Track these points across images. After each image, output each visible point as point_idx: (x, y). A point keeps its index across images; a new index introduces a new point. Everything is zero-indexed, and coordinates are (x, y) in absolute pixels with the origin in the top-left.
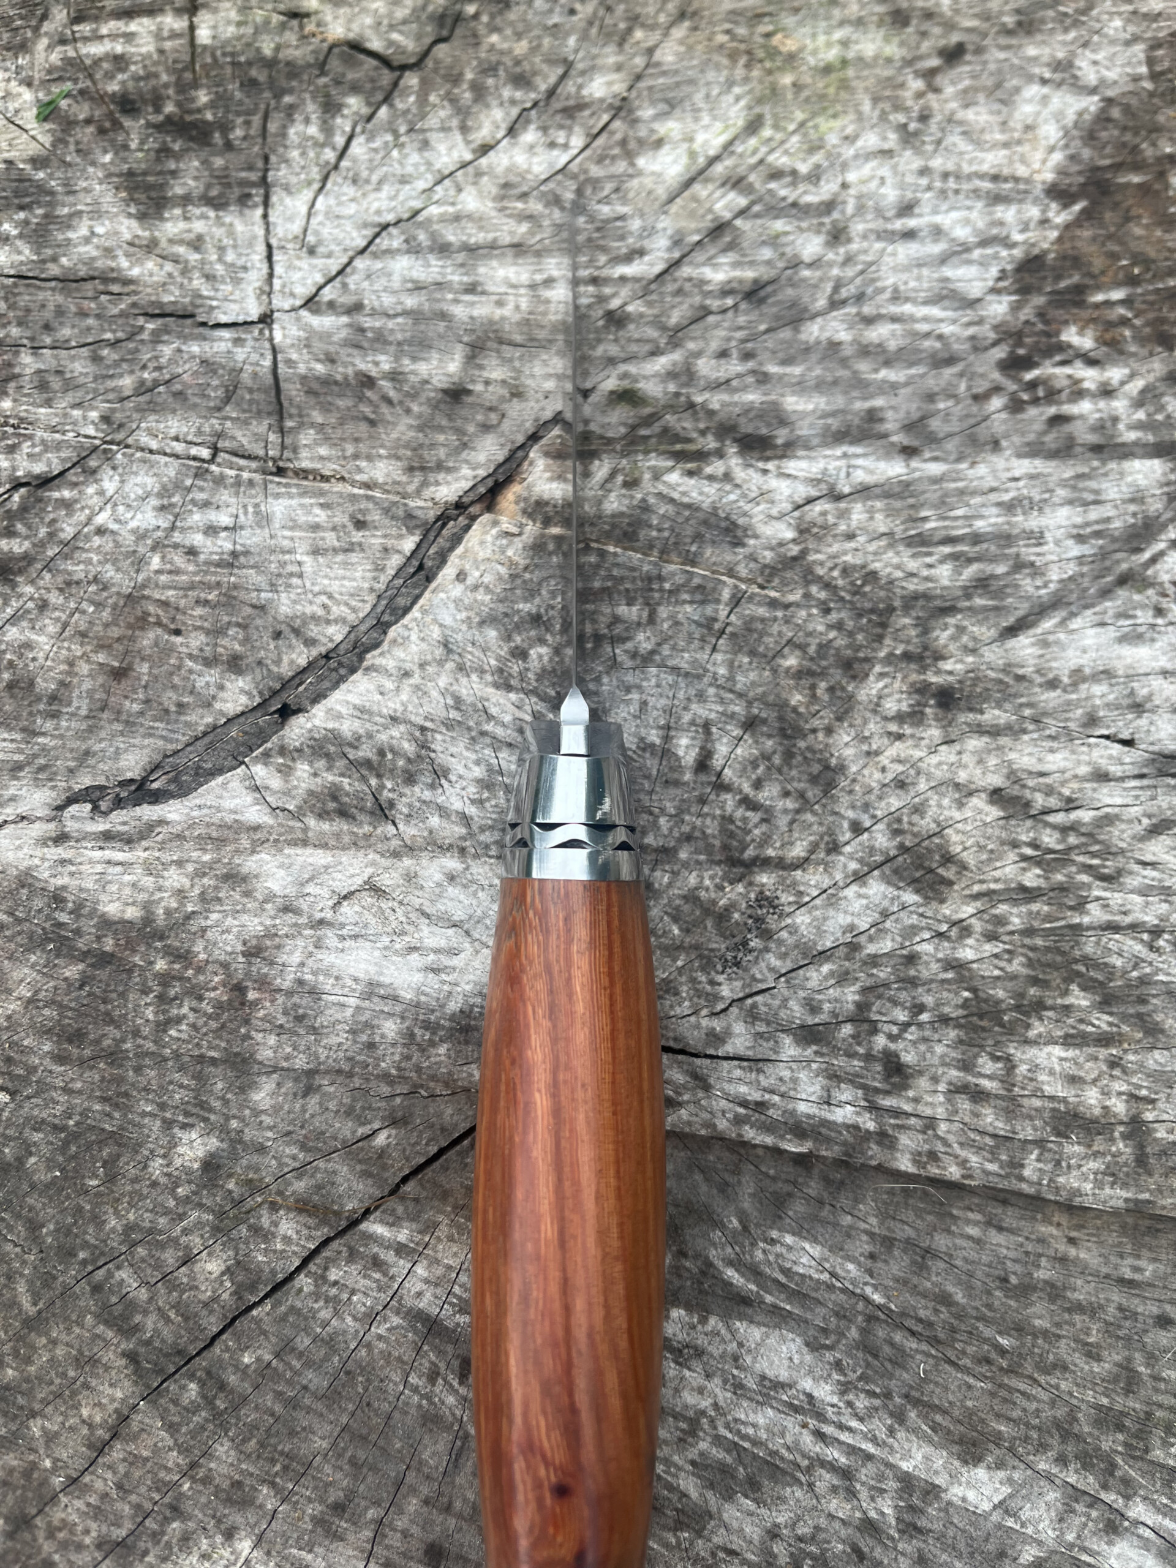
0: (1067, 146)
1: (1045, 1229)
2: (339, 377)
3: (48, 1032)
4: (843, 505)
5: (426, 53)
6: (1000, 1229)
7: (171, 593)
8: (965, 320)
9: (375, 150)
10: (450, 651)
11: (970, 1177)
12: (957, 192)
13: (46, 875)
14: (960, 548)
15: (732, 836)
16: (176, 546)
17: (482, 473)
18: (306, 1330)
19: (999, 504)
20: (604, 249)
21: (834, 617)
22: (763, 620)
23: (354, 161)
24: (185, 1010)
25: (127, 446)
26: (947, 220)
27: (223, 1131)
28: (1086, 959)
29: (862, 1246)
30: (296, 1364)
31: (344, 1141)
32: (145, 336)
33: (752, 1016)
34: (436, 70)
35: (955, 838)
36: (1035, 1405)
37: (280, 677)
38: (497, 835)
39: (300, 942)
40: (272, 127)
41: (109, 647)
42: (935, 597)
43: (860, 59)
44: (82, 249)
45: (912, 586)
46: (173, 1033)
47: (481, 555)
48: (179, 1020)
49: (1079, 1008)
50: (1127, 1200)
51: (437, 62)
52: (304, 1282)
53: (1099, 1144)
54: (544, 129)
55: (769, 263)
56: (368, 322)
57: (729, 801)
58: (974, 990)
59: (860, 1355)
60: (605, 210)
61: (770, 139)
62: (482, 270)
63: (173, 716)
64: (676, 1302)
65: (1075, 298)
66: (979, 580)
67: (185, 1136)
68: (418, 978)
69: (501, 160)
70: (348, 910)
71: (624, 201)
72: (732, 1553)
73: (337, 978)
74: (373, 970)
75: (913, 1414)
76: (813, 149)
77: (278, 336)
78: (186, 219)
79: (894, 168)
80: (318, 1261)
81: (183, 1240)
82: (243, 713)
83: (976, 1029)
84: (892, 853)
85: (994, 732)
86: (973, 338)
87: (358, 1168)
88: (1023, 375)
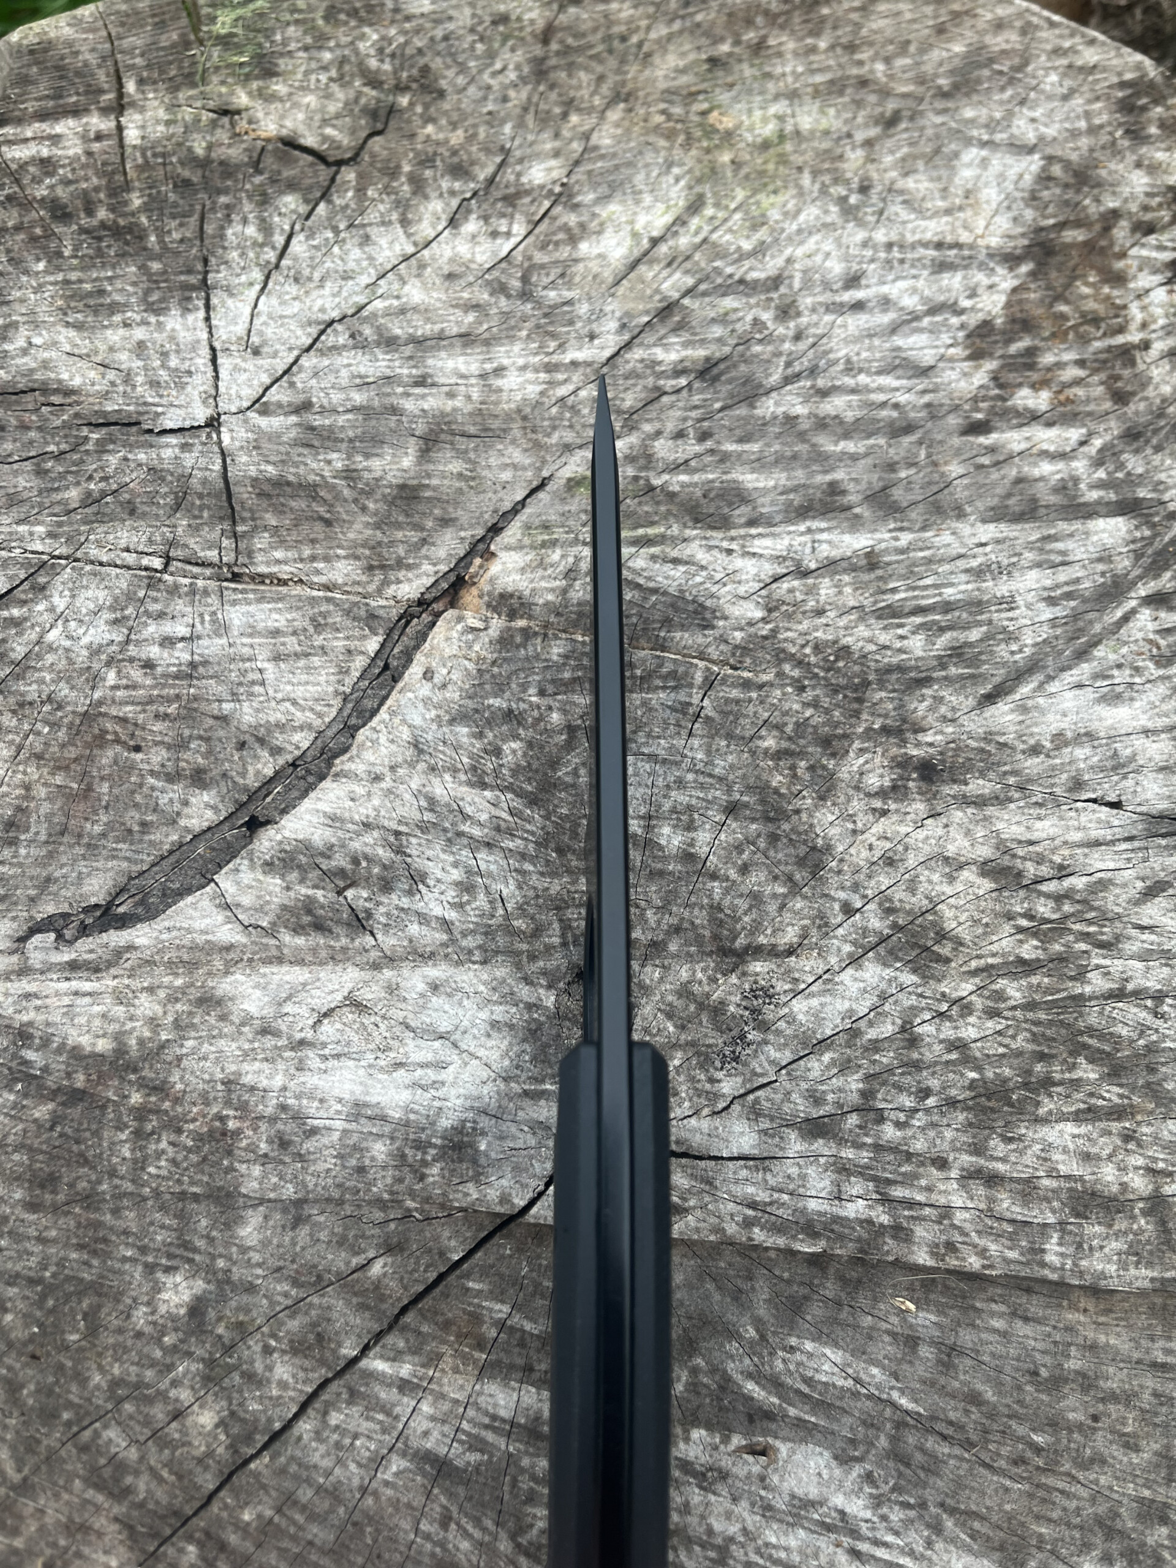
0: (1009, 208)
2: (291, 478)
3: (17, 1179)
4: (810, 581)
5: (362, 147)
7: (129, 708)
8: (920, 387)
9: (316, 248)
10: (421, 752)
11: (991, 1267)
12: (902, 261)
13: (11, 1010)
14: (930, 618)
15: (721, 924)
16: (131, 660)
17: (443, 568)
18: (308, 1481)
19: (967, 571)
20: (553, 336)
21: (809, 695)
22: (737, 702)
23: (295, 259)
24: (163, 1145)
25: (76, 560)
26: (894, 289)
27: (210, 1271)
28: (1091, 1031)
29: (886, 1348)
30: (300, 1518)
31: (338, 1273)
32: (90, 446)
33: (755, 1113)
34: (372, 164)
35: (948, 913)
36: (1074, 1504)
37: (246, 789)
38: (479, 940)
39: (281, 1066)
40: (210, 229)
41: (67, 768)
42: (910, 669)
43: (798, 133)
44: (19, 361)
45: (886, 659)
46: (152, 1170)
47: (448, 652)
48: (159, 1154)
49: (1088, 1082)
50: (1152, 1280)
51: (373, 156)
52: (305, 1427)
53: (1121, 1224)
54: (486, 218)
55: (720, 340)
56: (318, 421)
57: (717, 887)
58: (979, 1069)
59: (891, 1464)
60: (552, 296)
61: (712, 218)
62: (430, 362)
63: (137, 836)
64: (696, 1423)
65: (1028, 360)
66: (953, 648)
67: (169, 1280)
68: (405, 1096)
69: (445, 251)
70: (328, 1029)
71: (570, 285)
73: (321, 1101)
74: (358, 1090)
75: (949, 1524)
76: (755, 227)
77: (226, 439)
78: (126, 325)
79: (838, 241)
80: (317, 1405)
81: (173, 1393)
82: (209, 829)
83: (984, 1110)
84: (886, 931)
85: (980, 802)
86: (928, 405)
87: (355, 1300)
88: (982, 440)
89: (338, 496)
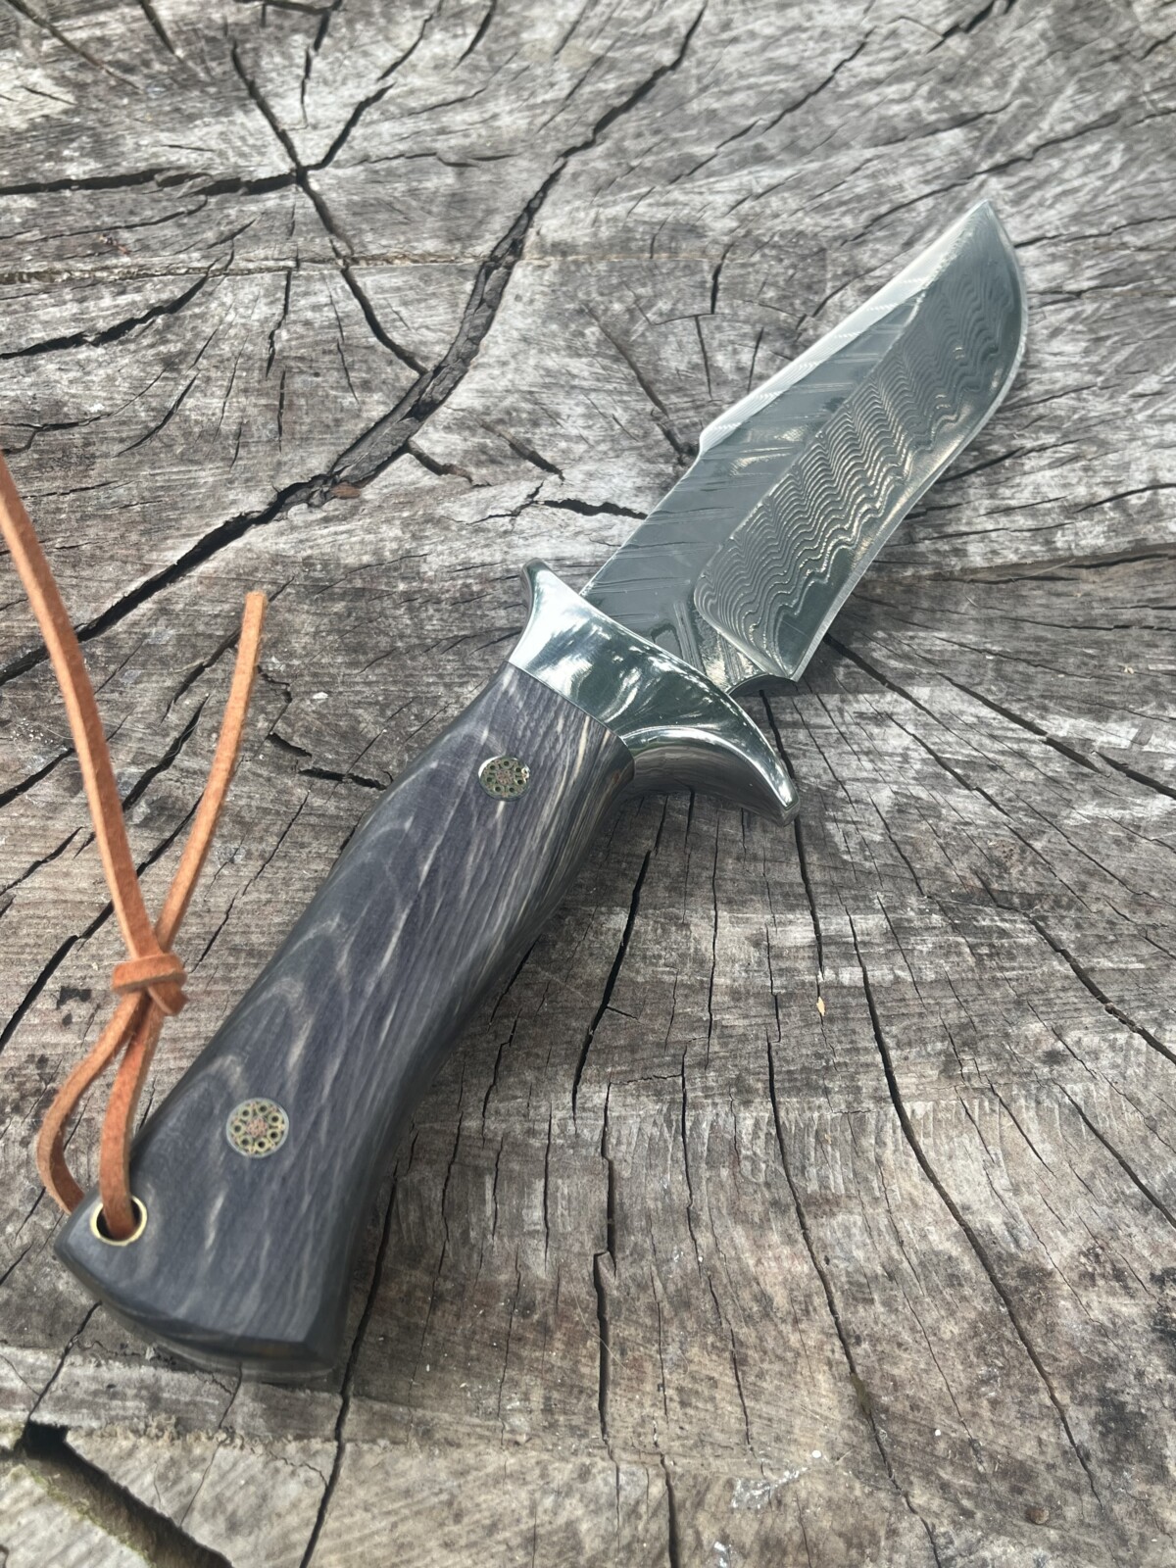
1: (1087, 587)
2: (371, 201)
3: (336, 651)
4: (762, 200)
6: (1059, 595)
7: (303, 351)
8: (793, 78)
9: (332, 63)
10: (529, 343)
14: (851, 205)
16: (295, 322)
17: (501, 235)
20: (524, 89)
21: (786, 262)
22: (741, 276)
23: (319, 71)
25: (229, 274)
26: (757, 26)
28: (1041, 417)
32: (211, 206)
34: (350, 11)
37: (403, 389)
38: (609, 444)
40: (245, 65)
42: (849, 236)
45: (830, 233)
47: (527, 284)
51: (350, 6)
53: (1097, 517)
54: (445, 29)
56: (378, 166)
60: (514, 66)
62: (444, 119)
63: (334, 429)
69: (426, 53)
71: (523, 58)
72: (967, 824)
77: (314, 186)
82: (386, 416)
88: (848, 102)
89: (409, 207)
